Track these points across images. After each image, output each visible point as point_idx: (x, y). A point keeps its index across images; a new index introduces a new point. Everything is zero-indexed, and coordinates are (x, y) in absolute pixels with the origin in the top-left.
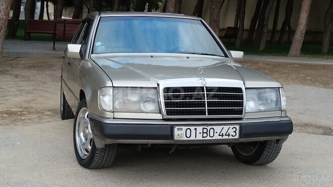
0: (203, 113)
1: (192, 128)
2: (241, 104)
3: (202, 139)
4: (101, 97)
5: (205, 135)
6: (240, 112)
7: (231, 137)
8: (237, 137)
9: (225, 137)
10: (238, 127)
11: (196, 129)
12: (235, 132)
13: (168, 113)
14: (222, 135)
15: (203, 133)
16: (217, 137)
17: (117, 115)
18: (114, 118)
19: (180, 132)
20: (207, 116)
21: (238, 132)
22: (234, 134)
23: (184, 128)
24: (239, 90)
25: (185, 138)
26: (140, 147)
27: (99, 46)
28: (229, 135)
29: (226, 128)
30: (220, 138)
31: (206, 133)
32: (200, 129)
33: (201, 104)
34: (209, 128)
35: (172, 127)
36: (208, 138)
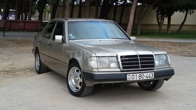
0: (139, 67)
1: (135, 75)
2: (154, 63)
3: (139, 79)
4: (90, 62)
5: (140, 77)
6: (153, 66)
7: (151, 78)
8: (153, 78)
9: (148, 78)
10: (153, 73)
11: (136, 75)
12: (152, 75)
13: (124, 68)
14: (147, 77)
15: (139, 77)
16: (145, 78)
17: (100, 70)
18: (98, 72)
19: (129, 77)
20: (140, 69)
21: (153, 75)
22: (152, 76)
23: (131, 75)
24: (152, 56)
25: (132, 80)
26: (104, 85)
27: (72, 36)
28: (150, 77)
29: (149, 74)
30: (146, 78)
31: (141, 76)
32: (138, 75)
33: (137, 63)
34: (142, 74)
35: (126, 74)
36: (142, 79)
